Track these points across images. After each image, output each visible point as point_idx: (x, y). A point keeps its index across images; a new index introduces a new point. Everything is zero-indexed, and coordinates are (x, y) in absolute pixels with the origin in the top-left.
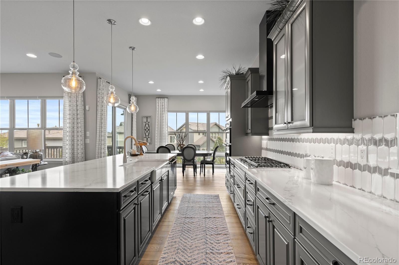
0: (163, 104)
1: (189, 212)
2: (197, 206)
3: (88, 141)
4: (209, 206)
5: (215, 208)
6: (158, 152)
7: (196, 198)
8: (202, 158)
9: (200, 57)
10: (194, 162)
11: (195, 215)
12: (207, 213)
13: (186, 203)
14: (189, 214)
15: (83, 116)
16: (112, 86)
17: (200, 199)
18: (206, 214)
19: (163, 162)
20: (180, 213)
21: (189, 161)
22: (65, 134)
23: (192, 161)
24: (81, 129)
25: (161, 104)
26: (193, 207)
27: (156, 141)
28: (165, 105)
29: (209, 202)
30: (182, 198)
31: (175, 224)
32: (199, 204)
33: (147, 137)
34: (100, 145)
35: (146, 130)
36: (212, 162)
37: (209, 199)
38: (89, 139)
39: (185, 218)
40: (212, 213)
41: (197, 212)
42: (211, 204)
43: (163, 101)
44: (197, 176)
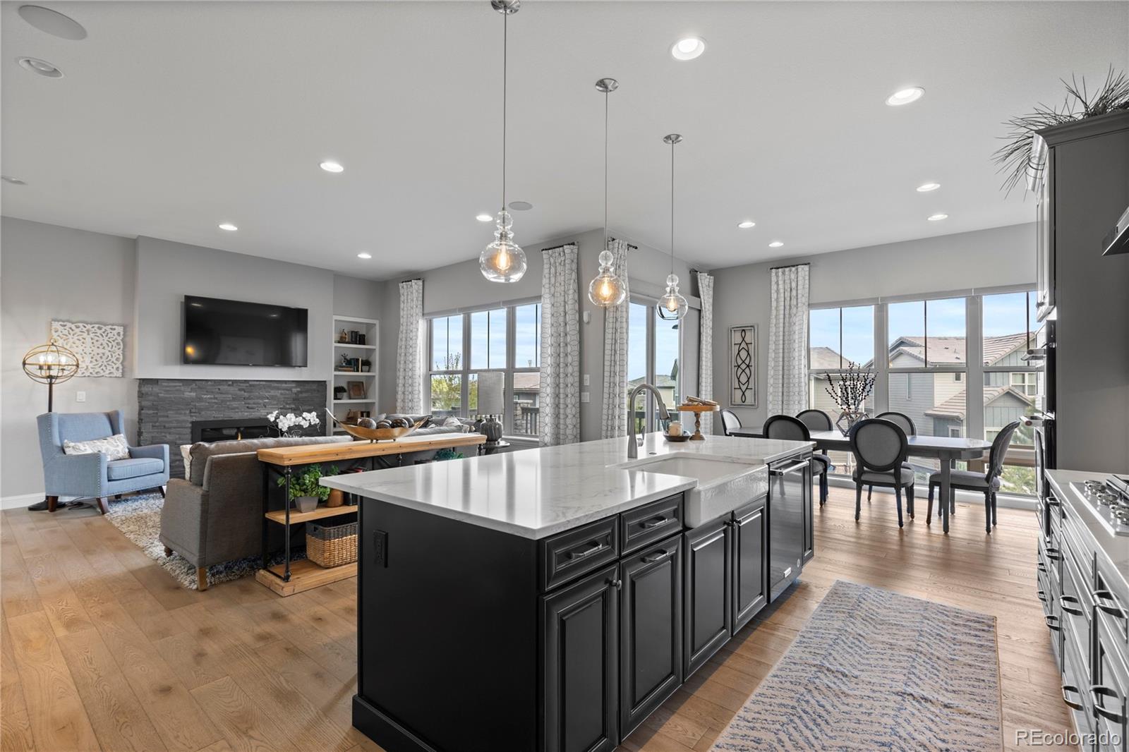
0: (794, 285)
1: (841, 651)
2: (880, 638)
3: (587, 397)
4: (935, 653)
5: (960, 670)
6: (766, 435)
7: (885, 608)
8: (934, 465)
9: (905, 95)
10: (897, 475)
11: (863, 671)
12: (919, 678)
13: (838, 614)
14: (838, 657)
15: (577, 337)
16: (606, 254)
17: (903, 615)
18: (909, 678)
19: (747, 466)
20: (805, 645)
21: (881, 470)
22: (543, 380)
23: (892, 471)
24: (573, 369)
25: (787, 287)
26: (860, 638)
27: (770, 398)
28: (800, 287)
29: (938, 635)
30: (828, 596)
31: (776, 679)
32: (890, 631)
33: (744, 388)
34: (610, 408)
35: (739, 366)
36: (985, 484)
37: (941, 624)
38: (588, 393)
39: (820, 668)
40: (942, 683)
41: (872, 662)
42: (947, 648)
43: (793, 276)
44: (915, 529)
